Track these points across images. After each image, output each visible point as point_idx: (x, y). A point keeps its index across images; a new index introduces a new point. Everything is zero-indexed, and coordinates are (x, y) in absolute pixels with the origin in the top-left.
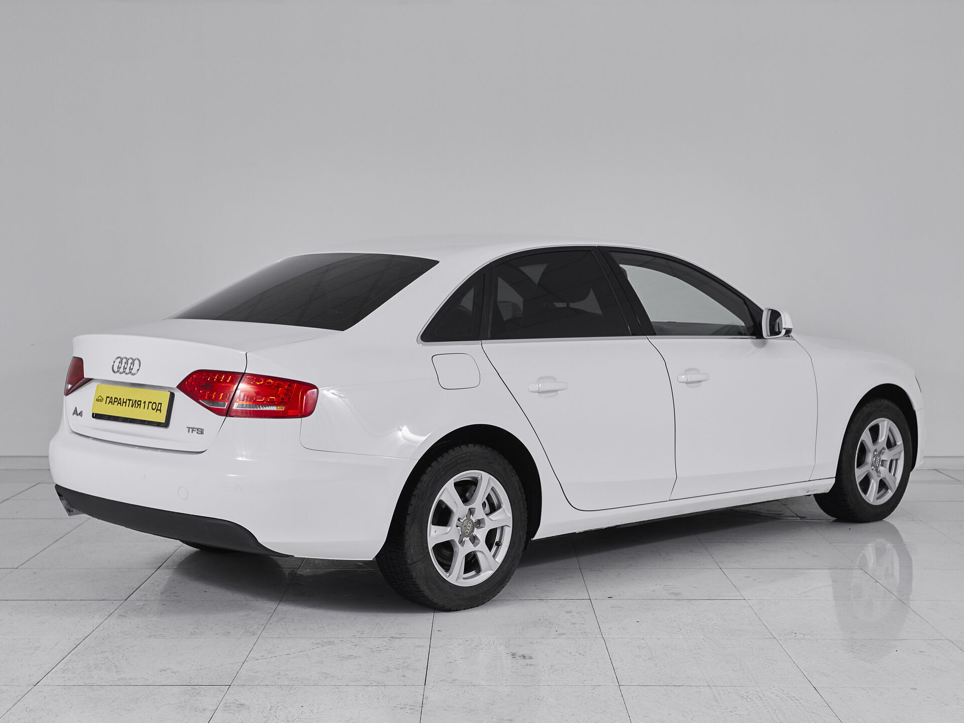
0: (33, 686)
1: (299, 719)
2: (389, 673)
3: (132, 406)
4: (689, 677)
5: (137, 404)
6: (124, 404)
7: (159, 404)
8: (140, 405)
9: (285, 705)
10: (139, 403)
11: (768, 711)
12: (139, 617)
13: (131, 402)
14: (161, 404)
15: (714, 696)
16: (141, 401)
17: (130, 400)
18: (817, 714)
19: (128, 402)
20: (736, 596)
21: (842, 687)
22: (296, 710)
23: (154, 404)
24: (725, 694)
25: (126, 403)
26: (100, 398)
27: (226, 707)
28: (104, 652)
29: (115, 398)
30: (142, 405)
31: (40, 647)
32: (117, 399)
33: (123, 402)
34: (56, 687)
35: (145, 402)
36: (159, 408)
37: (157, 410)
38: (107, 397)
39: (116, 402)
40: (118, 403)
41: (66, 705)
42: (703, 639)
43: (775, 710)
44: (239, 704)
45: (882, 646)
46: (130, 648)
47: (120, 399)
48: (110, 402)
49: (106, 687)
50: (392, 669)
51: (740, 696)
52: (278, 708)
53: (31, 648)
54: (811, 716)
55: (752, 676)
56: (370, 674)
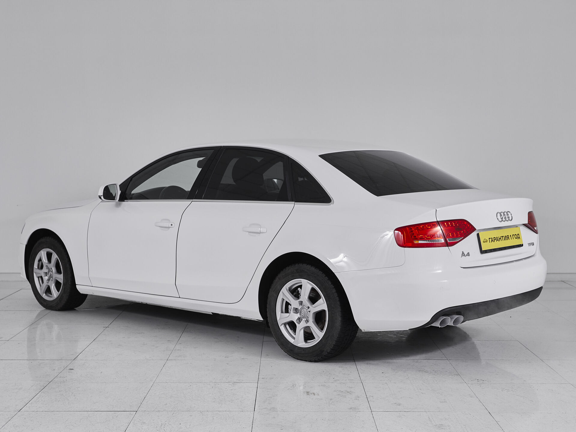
0: (18, 412)
3: (505, 240)
5: (507, 238)
6: (500, 240)
7: (518, 234)
8: (509, 238)
9: (170, 423)
10: (508, 237)
13: (503, 237)
14: (519, 234)
16: (508, 236)
17: (502, 237)
19: (502, 238)
22: (177, 426)
23: (516, 235)
25: (501, 239)
26: (485, 240)
27: (134, 424)
28: (61, 391)
29: (494, 238)
30: (510, 237)
31: (22, 388)
32: (495, 238)
33: (499, 239)
34: (32, 412)
35: (510, 236)
36: (519, 237)
37: (518, 238)
38: (489, 238)
39: (495, 240)
40: (497, 240)
41: (38, 423)
44: (142, 423)
46: (76, 389)
47: (497, 237)
48: (492, 241)
49: (62, 412)
52: (166, 425)
53: (16, 388)
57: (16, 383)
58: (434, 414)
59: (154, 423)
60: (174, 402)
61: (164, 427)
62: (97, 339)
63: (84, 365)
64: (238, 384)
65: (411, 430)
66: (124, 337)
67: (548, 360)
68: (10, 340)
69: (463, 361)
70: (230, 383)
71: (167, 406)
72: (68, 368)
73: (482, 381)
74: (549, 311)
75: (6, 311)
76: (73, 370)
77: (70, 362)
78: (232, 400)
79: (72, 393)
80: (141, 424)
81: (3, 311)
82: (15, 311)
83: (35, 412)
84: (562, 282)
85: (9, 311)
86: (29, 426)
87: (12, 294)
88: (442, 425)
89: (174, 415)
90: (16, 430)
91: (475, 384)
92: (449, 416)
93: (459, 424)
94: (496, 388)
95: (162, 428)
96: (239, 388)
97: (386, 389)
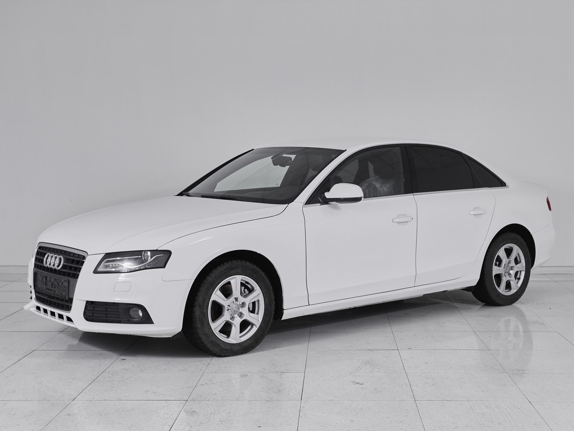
0: (72, 401)
1: (228, 420)
2: (280, 393)
4: (456, 396)
9: (219, 412)
11: (502, 415)
12: (134, 360)
15: (471, 406)
18: (531, 417)
20: (483, 348)
21: (545, 401)
22: (226, 415)
24: (477, 405)
27: (185, 413)
28: (113, 381)
31: (76, 378)
34: (85, 401)
41: (91, 412)
42: (464, 373)
43: (506, 415)
44: (192, 411)
45: (569, 377)
46: (129, 378)
49: (115, 401)
50: (282, 391)
51: (486, 406)
53: (71, 378)
54: (527, 418)
55: (493, 394)
56: (269, 394)
57: (70, 373)
58: (476, 403)
59: (204, 411)
60: (223, 391)
61: (214, 416)
64: (285, 373)
65: (453, 419)
68: (64, 331)
70: (277, 373)
71: (217, 395)
72: (121, 358)
73: (522, 371)
76: (125, 360)
77: (122, 352)
78: (279, 389)
79: (124, 383)
83: (88, 401)
86: (82, 414)
89: (223, 404)
90: (70, 418)
91: (516, 374)
92: (490, 405)
93: (500, 412)
94: (536, 378)
95: (211, 417)
96: (287, 378)
97: (429, 379)
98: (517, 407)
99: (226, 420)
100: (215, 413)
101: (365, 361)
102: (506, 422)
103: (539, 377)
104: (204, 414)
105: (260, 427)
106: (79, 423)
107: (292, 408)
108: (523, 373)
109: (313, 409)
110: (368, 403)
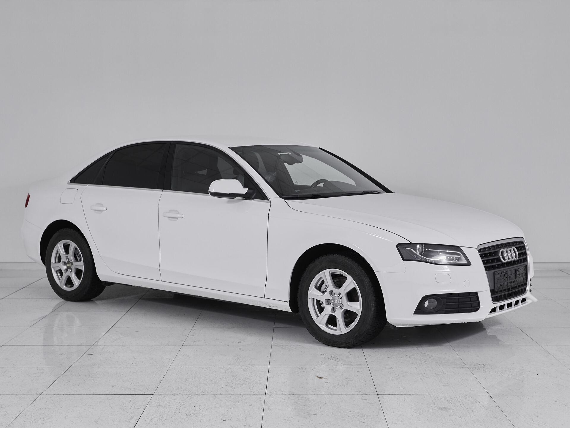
0: (39, 395)
4: (418, 390)
9: (185, 406)
11: (463, 409)
15: (432, 400)
18: (492, 411)
22: (192, 409)
24: (438, 399)
27: (151, 407)
31: (44, 372)
34: (53, 395)
41: (58, 405)
43: (468, 409)
44: (158, 405)
46: (96, 373)
51: (447, 400)
53: (38, 373)
55: (454, 389)
57: (38, 368)
58: (437, 397)
59: (169, 405)
60: (189, 386)
61: (179, 410)
62: (115, 326)
63: (103, 351)
64: (250, 368)
65: (415, 412)
66: (141, 324)
67: (546, 345)
68: (32, 326)
69: (465, 347)
70: (242, 368)
71: (182, 389)
72: (88, 353)
73: (483, 366)
74: (547, 299)
75: (28, 298)
76: (92, 355)
77: (90, 347)
78: (244, 384)
79: (91, 377)
80: (158, 407)
81: (25, 298)
82: (36, 298)
83: (55, 395)
84: (559, 271)
85: (31, 298)
86: (50, 408)
87: (34, 283)
88: (444, 407)
89: (189, 398)
90: (38, 412)
91: (477, 369)
92: (451, 399)
93: (462, 406)
94: (497, 373)
95: (177, 411)
96: (251, 372)
97: (391, 373)
98: (478, 401)
99: (192, 414)
100: (181, 407)
101: (329, 356)
102: (467, 415)
103: (500, 372)
104: (170, 408)
105: (225, 421)
106: (47, 417)
107: (256, 402)
108: (483, 368)
109: (277, 403)
110: (331, 397)
